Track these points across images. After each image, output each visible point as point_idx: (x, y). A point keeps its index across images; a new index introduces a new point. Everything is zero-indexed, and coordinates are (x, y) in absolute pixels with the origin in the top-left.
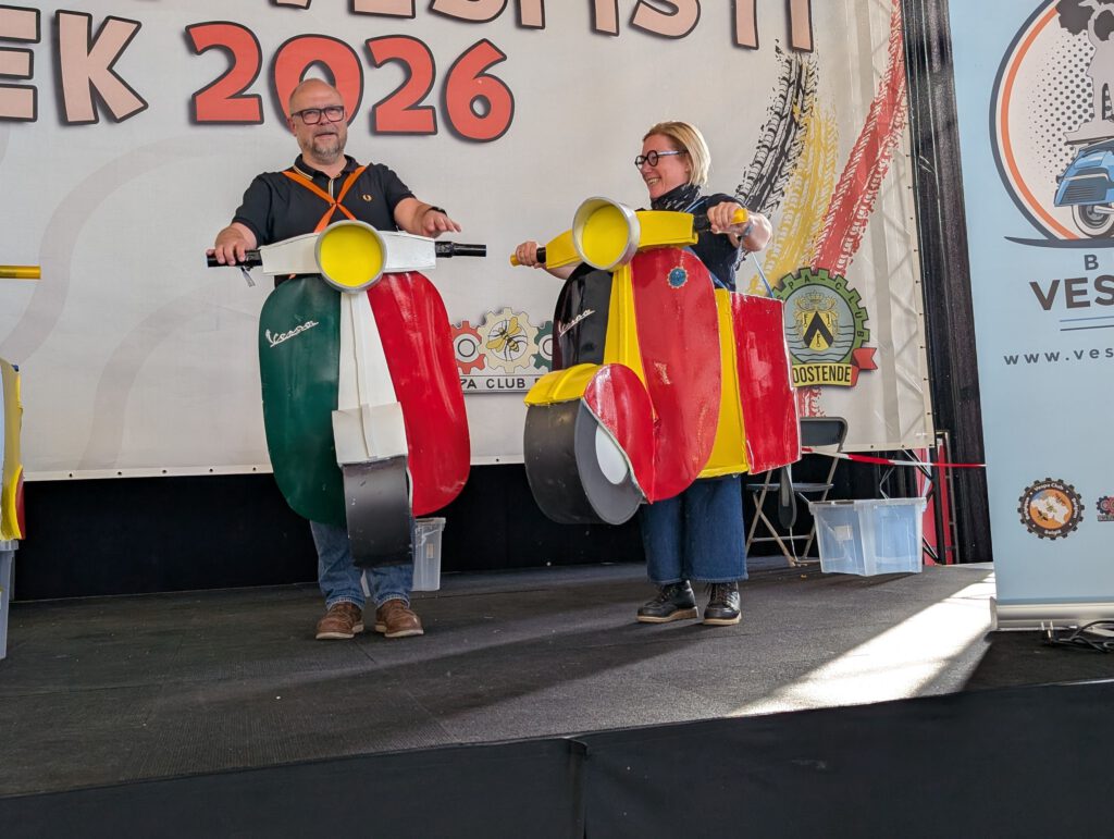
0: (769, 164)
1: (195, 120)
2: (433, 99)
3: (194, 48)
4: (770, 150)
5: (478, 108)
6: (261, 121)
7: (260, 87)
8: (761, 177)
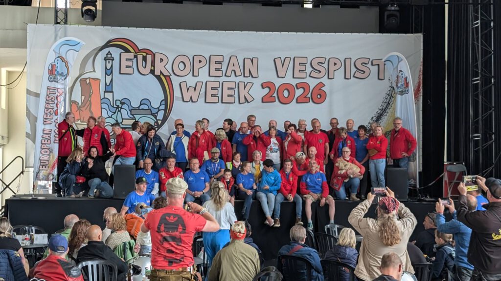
0: (385, 106)
1: (263, 102)
2: (309, 95)
3: (263, 88)
4: (385, 103)
5: (319, 96)
6: (275, 101)
7: (275, 95)
8: (383, 109)
